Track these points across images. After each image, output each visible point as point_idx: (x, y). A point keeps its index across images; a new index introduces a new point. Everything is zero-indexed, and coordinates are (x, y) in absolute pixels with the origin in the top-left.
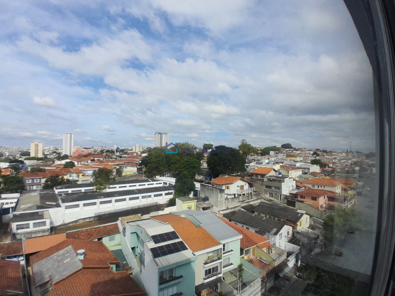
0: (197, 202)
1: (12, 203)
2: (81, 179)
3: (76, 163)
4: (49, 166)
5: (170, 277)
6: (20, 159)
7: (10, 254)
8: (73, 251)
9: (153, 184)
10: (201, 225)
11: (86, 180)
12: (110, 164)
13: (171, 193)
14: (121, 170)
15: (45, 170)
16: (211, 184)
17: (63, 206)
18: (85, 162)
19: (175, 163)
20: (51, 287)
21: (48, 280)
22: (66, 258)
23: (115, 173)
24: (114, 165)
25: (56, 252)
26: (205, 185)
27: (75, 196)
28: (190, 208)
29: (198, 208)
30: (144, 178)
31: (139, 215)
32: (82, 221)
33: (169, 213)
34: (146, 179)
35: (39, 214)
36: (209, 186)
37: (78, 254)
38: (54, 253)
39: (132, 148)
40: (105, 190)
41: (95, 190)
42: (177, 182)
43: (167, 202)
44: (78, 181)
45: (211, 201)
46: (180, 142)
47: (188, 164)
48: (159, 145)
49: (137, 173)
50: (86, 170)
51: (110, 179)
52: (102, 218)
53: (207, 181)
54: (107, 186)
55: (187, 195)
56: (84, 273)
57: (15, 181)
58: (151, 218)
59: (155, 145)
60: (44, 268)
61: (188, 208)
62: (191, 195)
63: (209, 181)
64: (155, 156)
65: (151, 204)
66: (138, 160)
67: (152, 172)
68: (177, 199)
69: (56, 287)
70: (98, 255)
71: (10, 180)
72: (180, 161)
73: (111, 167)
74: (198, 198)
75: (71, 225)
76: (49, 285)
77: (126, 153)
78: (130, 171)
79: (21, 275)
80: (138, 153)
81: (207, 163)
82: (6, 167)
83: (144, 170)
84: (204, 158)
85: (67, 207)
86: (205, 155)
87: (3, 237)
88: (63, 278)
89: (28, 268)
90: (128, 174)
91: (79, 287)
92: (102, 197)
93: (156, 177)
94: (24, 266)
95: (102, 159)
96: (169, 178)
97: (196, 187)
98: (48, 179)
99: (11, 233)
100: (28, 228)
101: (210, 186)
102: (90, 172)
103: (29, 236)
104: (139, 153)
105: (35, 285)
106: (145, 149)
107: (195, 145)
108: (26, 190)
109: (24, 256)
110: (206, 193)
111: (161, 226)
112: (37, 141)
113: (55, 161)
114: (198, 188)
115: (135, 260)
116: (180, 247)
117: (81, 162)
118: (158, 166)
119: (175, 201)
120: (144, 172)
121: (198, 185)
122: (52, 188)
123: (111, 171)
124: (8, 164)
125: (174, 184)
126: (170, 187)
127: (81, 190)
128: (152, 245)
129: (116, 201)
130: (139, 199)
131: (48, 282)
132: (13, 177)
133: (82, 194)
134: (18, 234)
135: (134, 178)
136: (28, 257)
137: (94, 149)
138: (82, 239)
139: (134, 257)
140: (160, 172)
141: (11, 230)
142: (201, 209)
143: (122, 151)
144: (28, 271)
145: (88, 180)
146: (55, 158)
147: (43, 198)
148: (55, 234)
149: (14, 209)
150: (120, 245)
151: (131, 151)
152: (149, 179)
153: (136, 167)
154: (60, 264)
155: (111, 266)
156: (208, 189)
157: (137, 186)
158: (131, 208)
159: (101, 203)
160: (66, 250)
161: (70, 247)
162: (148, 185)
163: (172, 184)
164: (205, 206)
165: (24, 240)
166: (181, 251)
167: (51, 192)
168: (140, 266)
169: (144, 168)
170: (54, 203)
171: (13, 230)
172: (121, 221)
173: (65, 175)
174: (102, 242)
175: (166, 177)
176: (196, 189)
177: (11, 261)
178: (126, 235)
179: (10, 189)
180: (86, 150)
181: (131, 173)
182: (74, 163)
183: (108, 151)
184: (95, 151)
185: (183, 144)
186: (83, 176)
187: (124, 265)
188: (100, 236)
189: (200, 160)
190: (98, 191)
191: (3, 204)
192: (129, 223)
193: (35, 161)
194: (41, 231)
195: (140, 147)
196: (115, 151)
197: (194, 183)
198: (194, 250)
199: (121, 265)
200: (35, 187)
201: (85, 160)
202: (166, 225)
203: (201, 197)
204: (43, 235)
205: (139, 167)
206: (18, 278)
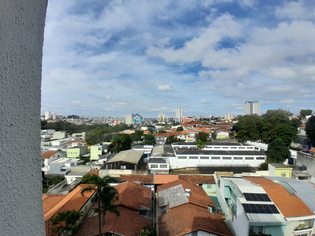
0: (292, 170)
1: (149, 151)
2: (187, 140)
3: (184, 128)
4: (168, 129)
5: (260, 233)
6: (153, 125)
7: (146, 182)
8: (183, 189)
9: (244, 148)
10: (295, 193)
11: (191, 140)
12: (207, 129)
13: (263, 158)
14: (216, 134)
15: (166, 132)
16: (309, 153)
17: (177, 156)
18: (189, 127)
19: (267, 130)
20: (168, 210)
21: (166, 204)
22: (178, 192)
23: (211, 137)
24: (210, 130)
25: (172, 187)
26: (302, 154)
27: (184, 151)
28: (284, 175)
29: (293, 177)
30: (235, 141)
31: (232, 173)
32: (188, 168)
33: (260, 176)
34: (238, 143)
35: (163, 160)
36: (307, 155)
37: (186, 192)
38: (171, 187)
39: (224, 116)
40: (204, 148)
41: (196, 148)
42: (269, 148)
43: (258, 165)
44: (185, 140)
45: (310, 171)
46: (272, 109)
47: (282, 131)
48: (249, 113)
49: (229, 137)
50: (190, 133)
51: (207, 140)
52: (202, 169)
53: (305, 150)
54: (206, 146)
55: (281, 163)
56: (189, 206)
57: (151, 138)
58: (242, 177)
59: (245, 113)
60: (165, 196)
61: (282, 175)
62: (286, 162)
63: (308, 149)
64: (246, 123)
65: (242, 165)
66: (230, 127)
67: (243, 137)
68: (269, 165)
69: (171, 211)
70: (199, 196)
71: (148, 137)
72: (273, 128)
73: (208, 131)
74: (294, 166)
75: (182, 170)
76: (166, 208)
77: (219, 121)
78: (223, 135)
79: (151, 197)
80: (229, 121)
81: (306, 130)
82: (146, 129)
83: (235, 135)
84: (301, 125)
85: (179, 158)
86: (303, 122)
87: (143, 171)
88: (176, 206)
89: (156, 193)
90: (221, 137)
91: (186, 215)
92: (202, 153)
93: (247, 141)
94: (153, 191)
95: (201, 125)
96: (260, 143)
97: (292, 154)
98: (168, 138)
99: (147, 169)
100: (157, 167)
101: (309, 155)
102: (193, 135)
103: (158, 173)
104: (231, 121)
105: (158, 205)
106: (236, 117)
107: (291, 112)
108: (156, 144)
109: (154, 185)
110: (303, 163)
111: (252, 187)
112: (162, 113)
113: (172, 127)
114: (294, 156)
115: (228, 209)
116: (271, 210)
117: (187, 127)
118: (248, 132)
119: (268, 166)
120: (235, 136)
121: (294, 154)
122: (170, 144)
123: (208, 134)
124: (147, 128)
125: (266, 150)
126: (262, 152)
127: (187, 147)
128: (244, 201)
129: (212, 158)
130: (231, 159)
131: (166, 206)
132: (150, 136)
133: (188, 150)
134: (151, 170)
135: (226, 142)
136: (156, 186)
137: (196, 118)
138: (189, 182)
139: (227, 207)
140: (251, 138)
141: (148, 167)
142: (297, 178)
143: (216, 119)
144: (155, 196)
145: (192, 140)
146: (172, 124)
147: (166, 149)
148: (172, 174)
149: (150, 155)
150: (215, 193)
151: (223, 119)
152: (240, 143)
153: (228, 132)
154: (175, 195)
155: (209, 207)
156: (306, 158)
157: (229, 148)
158: (225, 165)
159: (201, 158)
160: (178, 187)
161: (181, 185)
162: (239, 148)
163: (264, 150)
164: (302, 175)
165: (155, 175)
166: (272, 213)
167: (170, 147)
168: (232, 215)
169: (235, 133)
170: (172, 154)
171: (149, 167)
172: (217, 175)
173: (178, 136)
174: (202, 188)
175: (257, 142)
176: (291, 157)
177: (146, 187)
178: (220, 186)
179: (148, 143)
180: (190, 118)
181: (224, 137)
182: (183, 128)
183: (205, 119)
184: (196, 120)
185: (276, 111)
186: (188, 137)
187: (218, 210)
188: (201, 182)
189: (297, 127)
190: (199, 148)
191: (144, 151)
192: (223, 177)
193: (161, 126)
194: (164, 171)
195: (231, 115)
196: (210, 119)
197: (289, 151)
198: (286, 215)
199: (217, 210)
200: (161, 143)
201: (190, 126)
202: (257, 187)
203: (298, 166)
204: (165, 173)
205: (231, 132)
206: (149, 199)
